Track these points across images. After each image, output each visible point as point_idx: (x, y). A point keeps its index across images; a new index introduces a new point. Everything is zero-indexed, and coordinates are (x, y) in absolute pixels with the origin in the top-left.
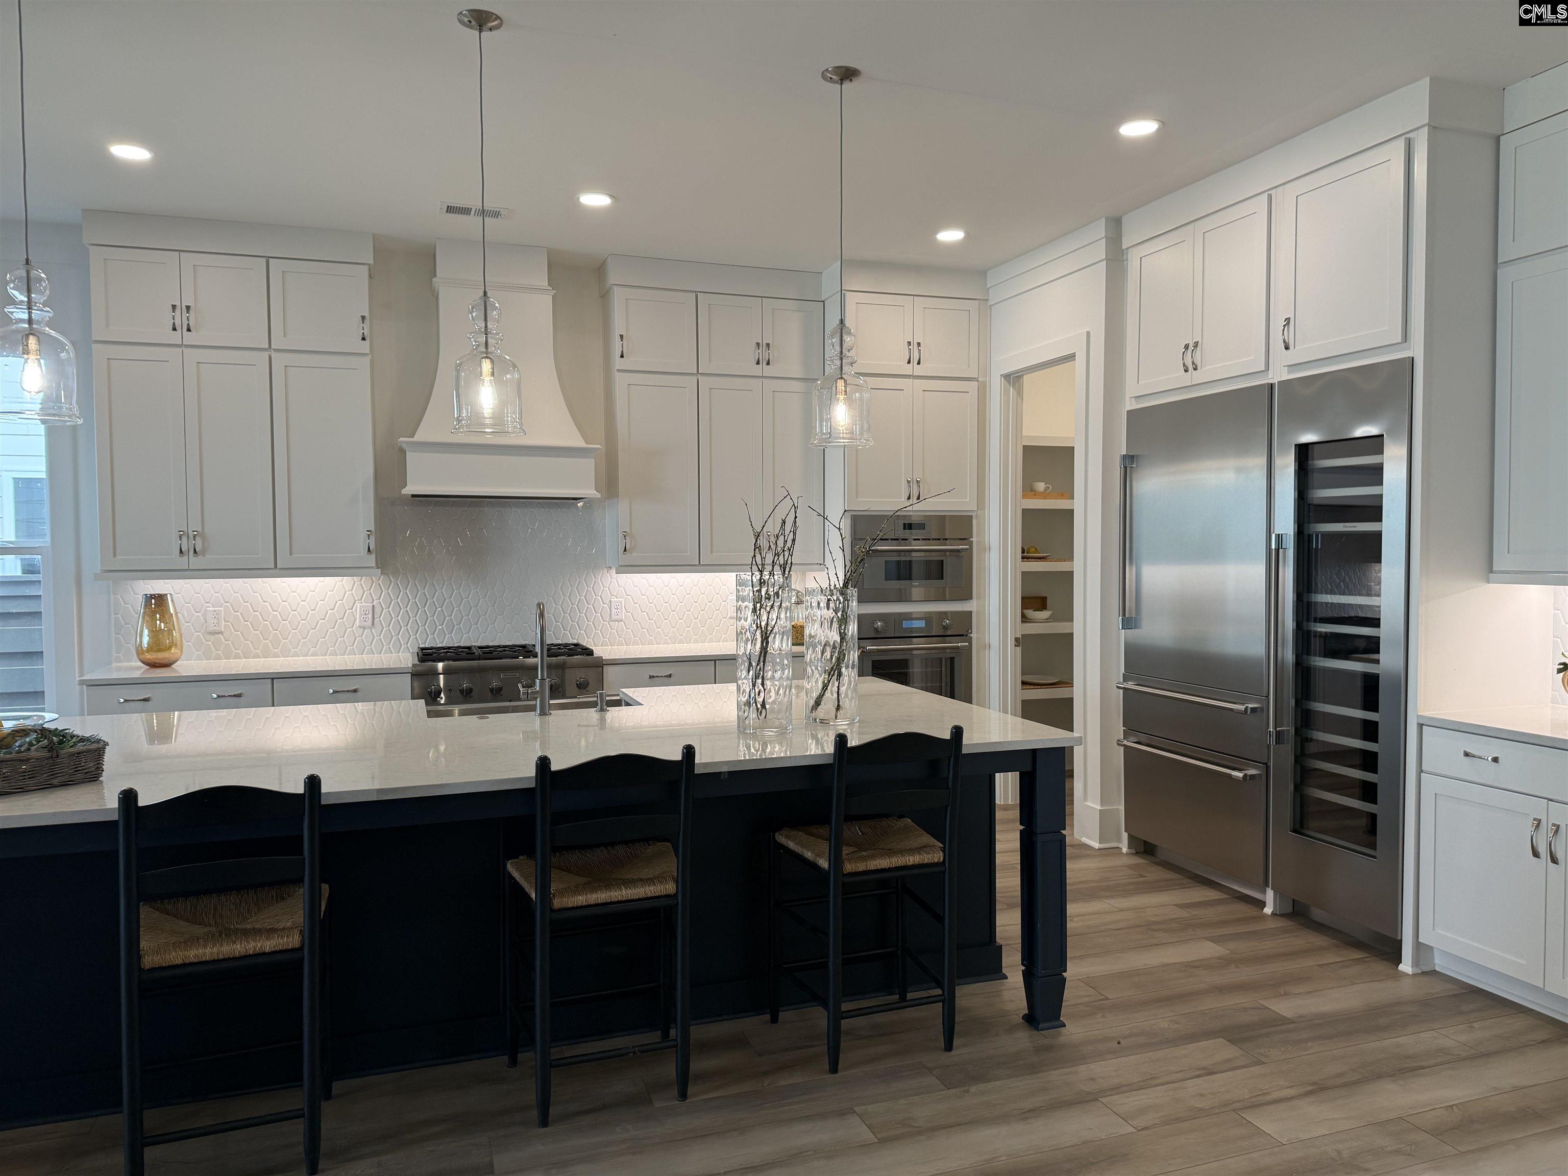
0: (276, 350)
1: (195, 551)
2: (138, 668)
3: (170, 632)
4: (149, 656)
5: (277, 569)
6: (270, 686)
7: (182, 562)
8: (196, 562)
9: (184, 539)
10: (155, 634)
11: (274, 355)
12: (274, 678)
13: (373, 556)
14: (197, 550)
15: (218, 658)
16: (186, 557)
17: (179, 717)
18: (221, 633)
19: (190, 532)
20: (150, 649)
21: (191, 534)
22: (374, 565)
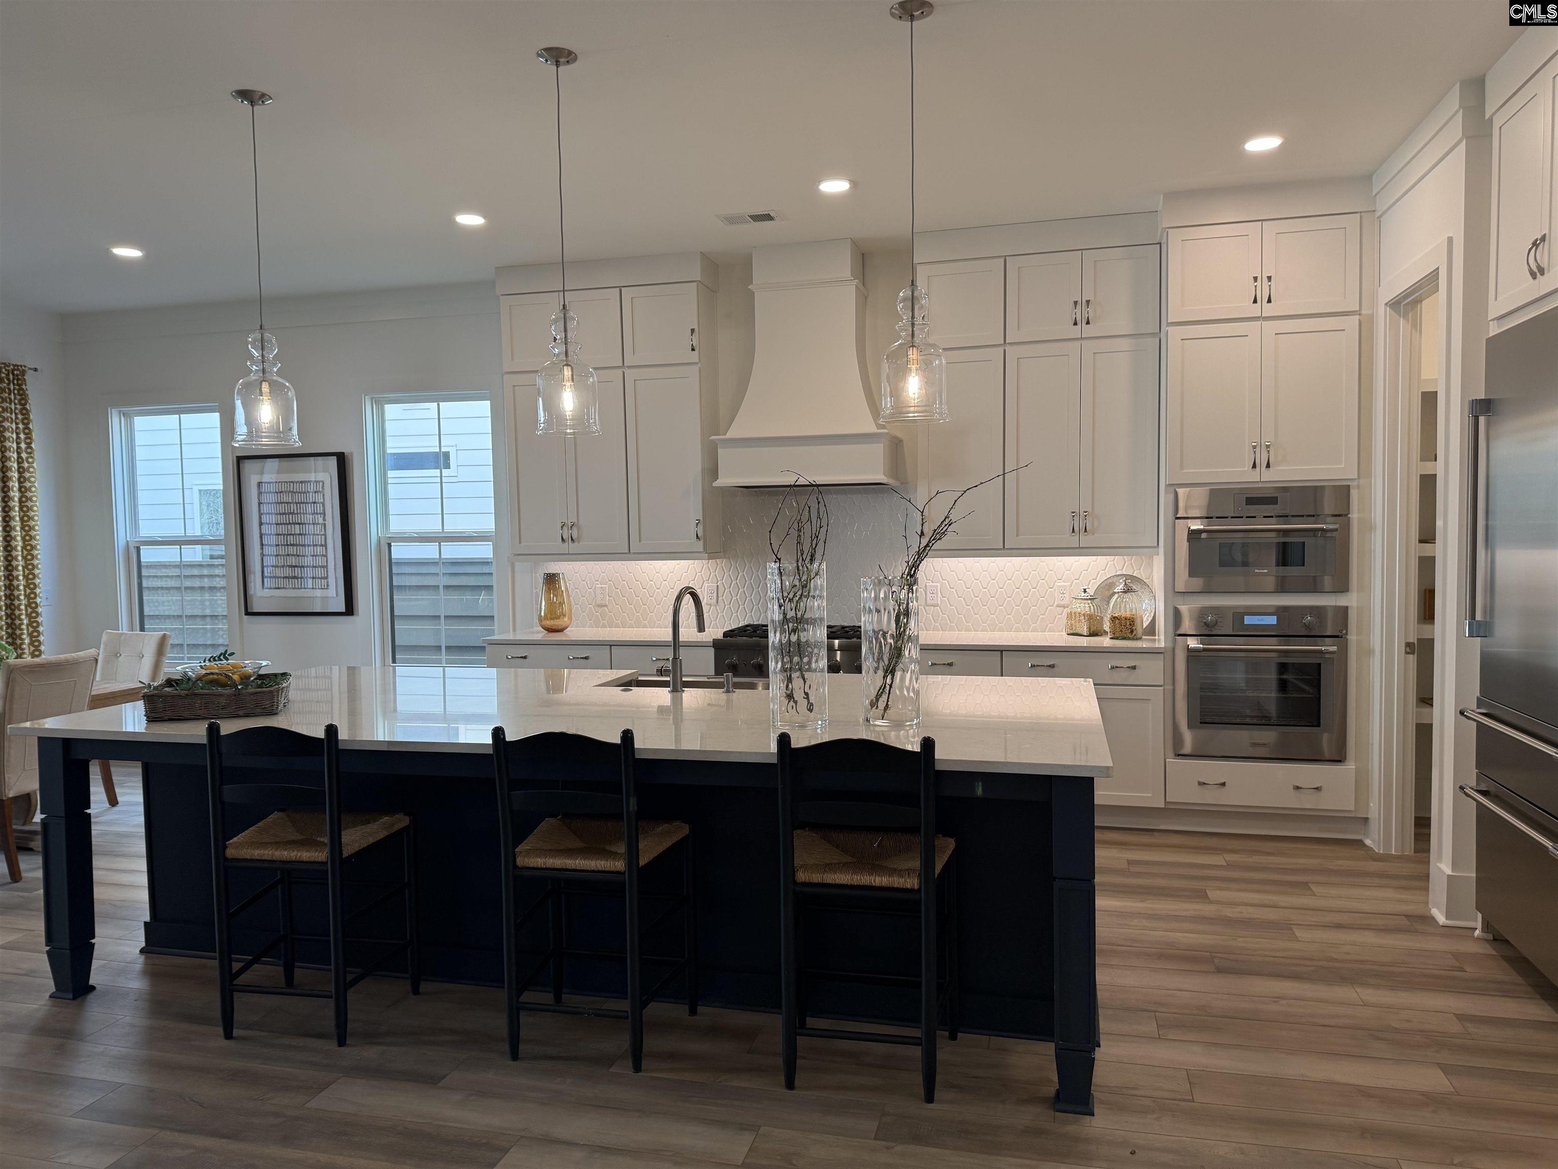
0: (629, 367)
1: (572, 539)
2: (538, 632)
3: (561, 604)
4: (548, 623)
5: (629, 554)
6: (608, 651)
7: (564, 548)
8: (573, 548)
9: (565, 528)
10: (550, 603)
11: (627, 371)
12: (612, 645)
13: (701, 542)
14: (574, 538)
15: (604, 626)
16: (567, 543)
17: (569, 674)
18: (606, 606)
19: (569, 523)
20: (546, 618)
21: (570, 525)
22: (702, 550)
